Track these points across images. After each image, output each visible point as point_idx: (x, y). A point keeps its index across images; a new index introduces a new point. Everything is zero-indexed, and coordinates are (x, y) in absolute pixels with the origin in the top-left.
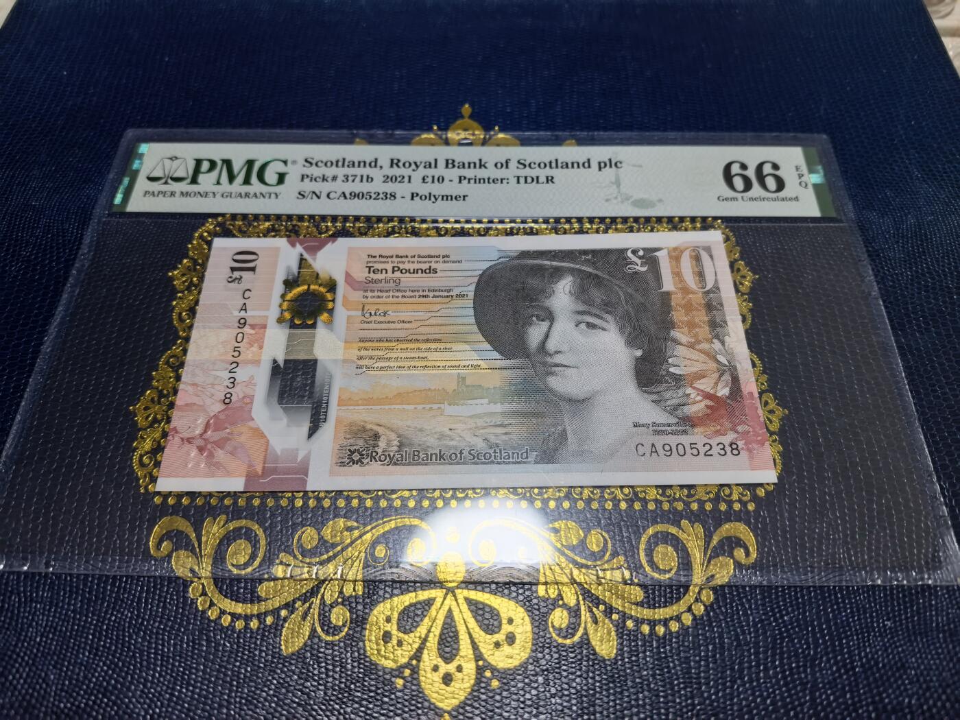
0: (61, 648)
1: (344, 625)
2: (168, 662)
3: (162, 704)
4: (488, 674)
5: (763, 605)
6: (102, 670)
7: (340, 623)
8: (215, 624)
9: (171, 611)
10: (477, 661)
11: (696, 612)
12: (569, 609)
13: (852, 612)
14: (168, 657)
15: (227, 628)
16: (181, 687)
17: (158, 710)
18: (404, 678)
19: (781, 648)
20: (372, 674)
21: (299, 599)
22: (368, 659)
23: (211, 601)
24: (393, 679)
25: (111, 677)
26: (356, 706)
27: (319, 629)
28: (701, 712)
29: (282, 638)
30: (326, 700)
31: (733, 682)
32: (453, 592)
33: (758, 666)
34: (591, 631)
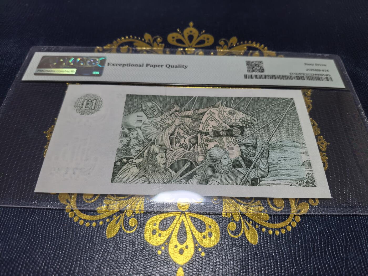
0: (6, 232)
1: (134, 227)
2: (54, 239)
3: (50, 258)
4: (200, 250)
5: (323, 223)
6: (24, 242)
7: (133, 226)
8: (76, 223)
9: (57, 218)
10: (195, 244)
11: (293, 226)
12: (236, 223)
13: (362, 227)
14: (54, 238)
15: (82, 226)
16: (59, 251)
17: (48, 261)
18: (161, 251)
19: (331, 242)
20: (147, 248)
21: (114, 214)
22: (145, 242)
23: (75, 214)
24: (156, 251)
25: (28, 246)
26: (139, 262)
27: (123, 228)
28: (297, 269)
29: (107, 231)
30: (125, 259)
31: (311, 256)
32: (184, 213)
33: (321, 249)
34: (246, 232)
